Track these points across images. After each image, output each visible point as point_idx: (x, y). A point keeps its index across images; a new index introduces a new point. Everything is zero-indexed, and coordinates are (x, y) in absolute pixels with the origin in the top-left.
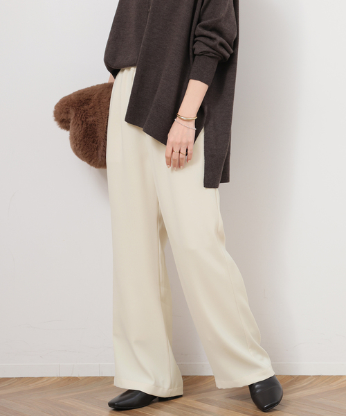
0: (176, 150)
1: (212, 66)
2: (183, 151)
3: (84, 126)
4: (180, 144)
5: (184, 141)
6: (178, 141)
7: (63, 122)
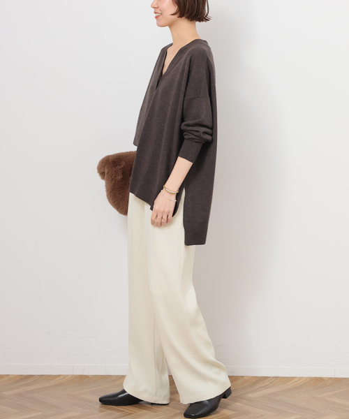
0: (159, 217)
1: (196, 148)
2: (165, 217)
3: (113, 182)
4: (163, 212)
5: (166, 210)
6: (162, 210)
7: (102, 174)
